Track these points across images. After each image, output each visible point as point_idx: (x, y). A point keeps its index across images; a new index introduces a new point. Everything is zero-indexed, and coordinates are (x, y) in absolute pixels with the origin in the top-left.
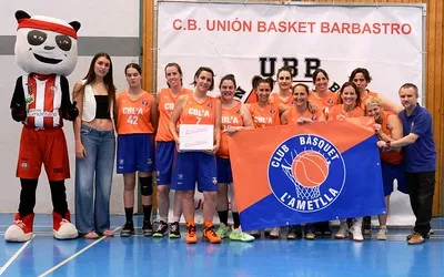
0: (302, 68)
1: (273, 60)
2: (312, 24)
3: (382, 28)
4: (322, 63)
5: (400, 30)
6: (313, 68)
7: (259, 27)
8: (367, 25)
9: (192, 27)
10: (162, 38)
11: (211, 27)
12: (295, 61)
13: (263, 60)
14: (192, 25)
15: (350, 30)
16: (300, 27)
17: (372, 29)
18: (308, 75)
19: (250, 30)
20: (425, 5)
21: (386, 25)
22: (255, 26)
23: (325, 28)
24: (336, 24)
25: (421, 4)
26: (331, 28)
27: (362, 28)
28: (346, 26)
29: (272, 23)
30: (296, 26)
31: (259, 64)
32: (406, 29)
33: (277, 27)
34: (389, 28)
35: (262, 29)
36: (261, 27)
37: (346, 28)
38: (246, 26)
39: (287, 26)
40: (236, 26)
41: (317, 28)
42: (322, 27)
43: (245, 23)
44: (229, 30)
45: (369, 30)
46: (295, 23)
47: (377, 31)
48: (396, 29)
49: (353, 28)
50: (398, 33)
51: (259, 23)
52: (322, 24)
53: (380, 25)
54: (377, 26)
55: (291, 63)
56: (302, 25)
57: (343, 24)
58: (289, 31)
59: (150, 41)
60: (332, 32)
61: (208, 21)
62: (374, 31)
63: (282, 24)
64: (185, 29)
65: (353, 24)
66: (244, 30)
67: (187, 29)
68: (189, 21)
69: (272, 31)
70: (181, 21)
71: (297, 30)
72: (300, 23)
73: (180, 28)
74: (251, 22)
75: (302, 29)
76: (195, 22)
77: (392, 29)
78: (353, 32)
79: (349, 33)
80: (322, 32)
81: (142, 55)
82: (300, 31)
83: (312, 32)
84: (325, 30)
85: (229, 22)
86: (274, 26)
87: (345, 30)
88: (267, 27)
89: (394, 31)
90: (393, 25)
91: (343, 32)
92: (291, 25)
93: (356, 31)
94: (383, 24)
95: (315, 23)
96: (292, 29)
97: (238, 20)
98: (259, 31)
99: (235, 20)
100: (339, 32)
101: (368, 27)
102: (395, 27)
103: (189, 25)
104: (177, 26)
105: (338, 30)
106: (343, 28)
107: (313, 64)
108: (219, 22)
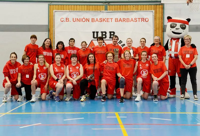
0: (108, 35)
1: (97, 32)
2: (111, 19)
4: (115, 33)
5: (144, 20)
6: (112, 35)
7: (92, 20)
8: (132, 19)
9: (68, 21)
10: (56, 25)
11: (74, 21)
12: (106, 32)
13: (94, 32)
14: (67, 19)
15: (126, 21)
16: (107, 20)
17: (134, 20)
18: (110, 38)
19: (89, 21)
20: (154, 11)
21: (139, 19)
22: (90, 20)
23: (116, 20)
24: (120, 19)
25: (152, 11)
27: (130, 20)
28: (124, 19)
29: (97, 19)
30: (106, 20)
31: (92, 34)
32: (147, 20)
33: (99, 20)
34: (140, 20)
35: (93, 21)
36: (93, 20)
37: (124, 20)
38: (88, 20)
39: (102, 20)
40: (84, 20)
41: (114, 20)
42: (115, 20)
43: (87, 19)
44: (81, 21)
45: (133, 21)
46: (105, 18)
47: (136, 21)
48: (143, 20)
49: (127, 20)
50: (144, 21)
51: (92, 19)
52: (115, 19)
53: (137, 19)
54: (136, 19)
55: (104, 34)
56: (108, 19)
57: (123, 19)
58: (103, 22)
59: (52, 26)
60: (119, 22)
61: (73, 18)
62: (135, 21)
63: (101, 19)
64: (65, 21)
65: (127, 19)
66: (87, 22)
67: (66, 21)
68: (66, 18)
69: (97, 22)
70: (63, 19)
71: (106, 21)
72: (107, 19)
73: (63, 21)
74: (89, 18)
75: (108, 21)
76: (69, 19)
77: (142, 20)
78: (127, 22)
79: (125, 22)
80: (115, 21)
81: (49, 31)
82: (107, 22)
83: (111, 22)
84: (116, 21)
85: (81, 18)
86: (98, 20)
87: (124, 21)
88: (95, 20)
89: (142, 21)
90: (142, 18)
91: (123, 22)
92: (104, 19)
93: (128, 21)
94: (138, 18)
95: (113, 19)
96: (104, 21)
97: (84, 18)
98: (92, 22)
99: (83, 18)
100: (122, 22)
101: (133, 20)
102: (143, 19)
103: (66, 20)
104: (62, 21)
105: (121, 21)
106: (123, 20)
107: (112, 33)
108: (77, 19)
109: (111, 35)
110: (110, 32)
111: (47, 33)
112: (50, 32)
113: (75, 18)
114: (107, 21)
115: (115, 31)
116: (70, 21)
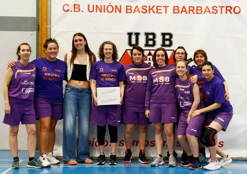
0: (159, 40)
2: (166, 7)
3: (219, 9)
4: (174, 37)
5: (232, 11)
6: (167, 40)
7: (127, 9)
8: (207, 7)
9: (77, 10)
10: (54, 18)
11: (91, 9)
12: (154, 35)
13: (130, 34)
14: (77, 8)
15: (195, 11)
16: (157, 9)
17: (211, 10)
18: (163, 45)
19: (120, 12)
21: (222, 7)
22: (124, 9)
24: (184, 7)
26: (180, 10)
27: (203, 10)
28: (192, 8)
29: (137, 7)
30: (155, 9)
31: (127, 37)
32: (237, 10)
33: (141, 10)
34: (224, 9)
35: (129, 11)
36: (129, 9)
37: (192, 10)
38: (118, 9)
39: (148, 9)
40: (110, 9)
41: (170, 10)
42: (174, 10)
43: (116, 7)
44: (104, 12)
45: (209, 11)
46: (154, 6)
47: (215, 12)
48: (229, 10)
49: (197, 10)
50: (231, 13)
51: (127, 6)
52: (174, 7)
53: (217, 7)
54: (215, 8)
55: (151, 37)
56: (159, 8)
57: (190, 7)
58: (149, 12)
59: (44, 20)
60: (181, 13)
61: (89, 5)
62: (213, 12)
63: (144, 7)
64: (71, 11)
65: (197, 7)
66: (116, 12)
67: (73, 10)
68: (75, 5)
69: (137, 13)
70: (68, 5)
71: (155, 12)
72: (157, 7)
73: (68, 10)
74: (121, 6)
75: (159, 11)
76: (79, 6)
77: (227, 10)
78: (197, 13)
79: (194, 13)
80: (174, 13)
81: (38, 30)
82: (157, 13)
83: (166, 13)
84: (176, 11)
85: (104, 6)
86: (138, 9)
87: (191, 12)
88: (133, 9)
89: (228, 12)
90: (227, 7)
91: (189, 13)
92: (151, 8)
93: (199, 12)
94: (219, 7)
95: (168, 7)
96: (151, 11)
97: (111, 4)
98: (127, 12)
99: (109, 5)
100: (187, 13)
101: (208, 9)
102: (229, 8)
103: (75, 8)
104: (66, 9)
105: (186, 11)
106: (190, 10)
107: (167, 37)
108: (97, 6)
109: (164, 40)
110: (164, 35)
111: (35, 33)
112: (40, 32)
113: (93, 6)
114: (157, 11)
115: (172, 33)
116: (82, 11)
